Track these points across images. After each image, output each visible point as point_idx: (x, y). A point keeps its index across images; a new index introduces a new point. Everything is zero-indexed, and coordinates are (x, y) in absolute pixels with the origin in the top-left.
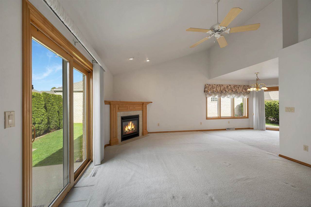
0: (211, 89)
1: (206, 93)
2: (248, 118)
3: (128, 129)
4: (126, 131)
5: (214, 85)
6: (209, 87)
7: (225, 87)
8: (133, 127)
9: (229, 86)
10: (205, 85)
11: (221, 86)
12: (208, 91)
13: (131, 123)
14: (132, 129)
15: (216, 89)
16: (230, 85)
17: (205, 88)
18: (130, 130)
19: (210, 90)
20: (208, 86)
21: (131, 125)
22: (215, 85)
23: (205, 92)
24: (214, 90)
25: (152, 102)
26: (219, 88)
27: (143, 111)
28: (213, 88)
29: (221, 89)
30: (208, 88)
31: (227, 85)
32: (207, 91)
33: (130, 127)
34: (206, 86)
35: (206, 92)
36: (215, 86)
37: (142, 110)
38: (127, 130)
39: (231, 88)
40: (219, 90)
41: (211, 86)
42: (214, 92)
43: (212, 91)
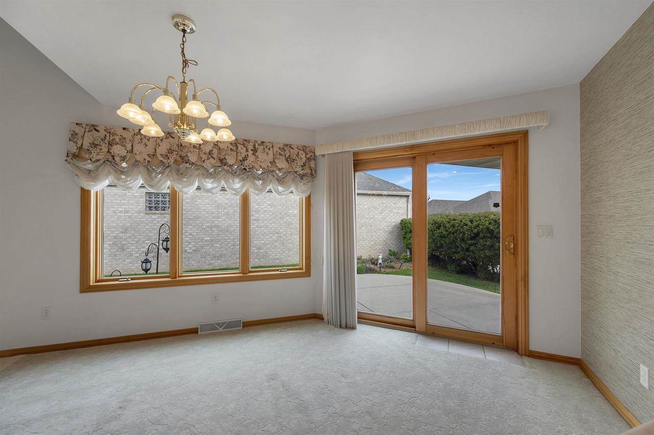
0: (94, 145)
2: (309, 276)
5: (120, 132)
6: (83, 137)
10: (70, 127)
12: (82, 154)
15: (129, 148)
20: (80, 131)
22: (124, 129)
24: (118, 150)
26: (150, 143)
28: (110, 144)
29: (156, 149)
30: (80, 143)
32: (74, 155)
34: (70, 130)
39: (215, 151)
40: (148, 155)
41: (102, 134)
42: (117, 159)
43: (99, 157)
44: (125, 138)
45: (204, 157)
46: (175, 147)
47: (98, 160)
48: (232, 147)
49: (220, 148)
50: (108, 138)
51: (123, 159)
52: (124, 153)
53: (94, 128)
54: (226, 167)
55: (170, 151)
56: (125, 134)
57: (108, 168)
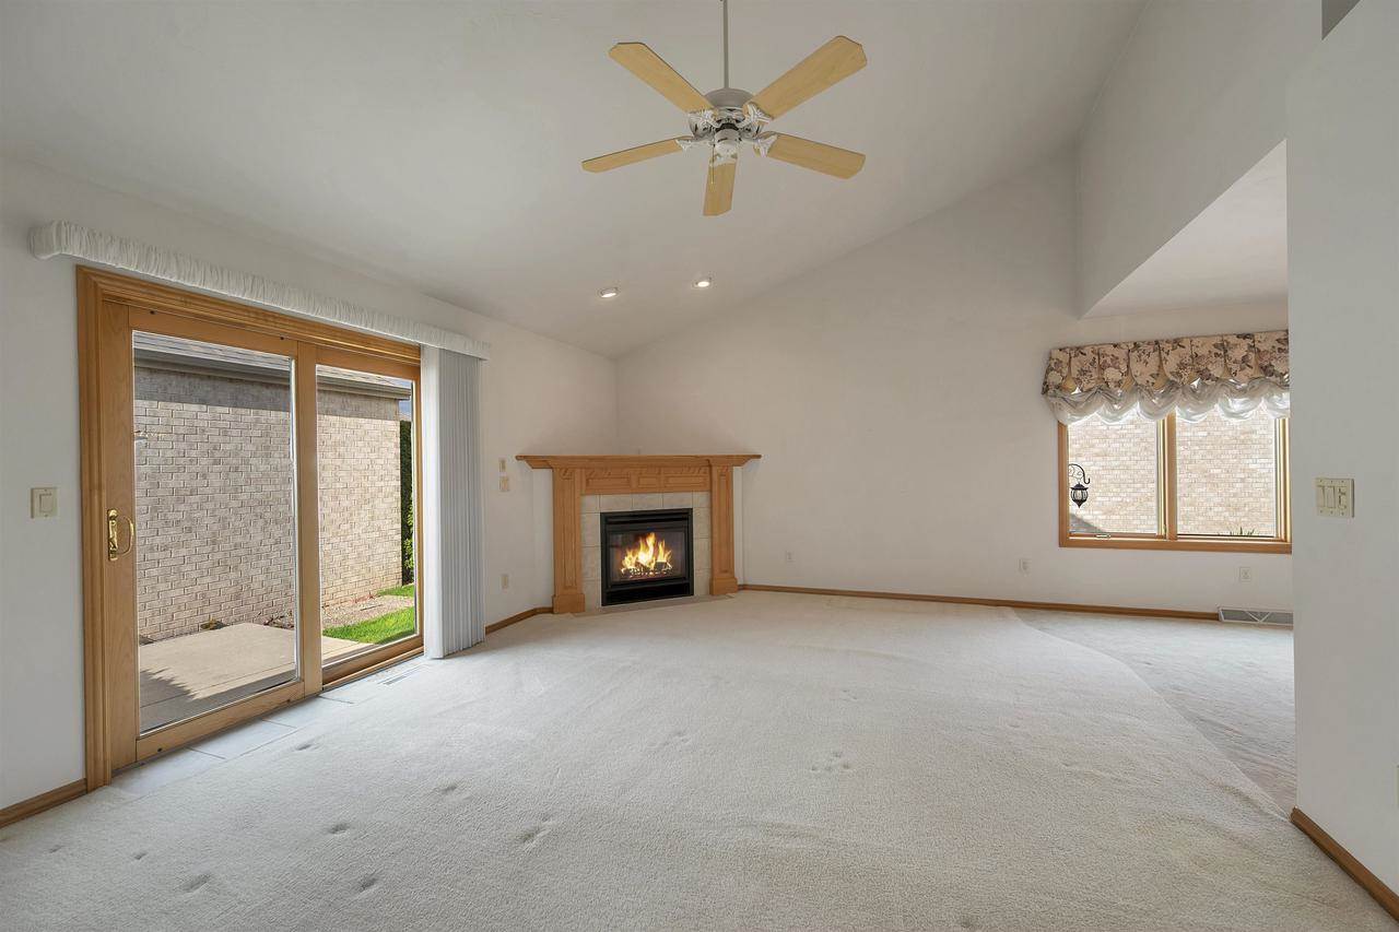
0: (1083, 372)
1: (1054, 401)
3: (637, 564)
4: (628, 571)
5: (1110, 350)
6: (1069, 364)
7: (1202, 351)
8: (662, 558)
9: (1234, 340)
10: (1051, 353)
11: (1168, 347)
12: (1070, 384)
13: (651, 540)
14: (659, 566)
15: (1124, 369)
16: (1245, 337)
17: (1049, 370)
18: (646, 569)
19: (1078, 381)
20: (1063, 357)
21: (651, 548)
22: (1115, 346)
23: (1045, 391)
24: (1112, 374)
25: (759, 457)
26: (1153, 360)
27: (711, 491)
28: (1102, 368)
29: (1160, 366)
30: (1065, 371)
31: (1218, 340)
32: (1058, 387)
33: (647, 556)
34: (1051, 358)
35: (1051, 391)
36: (1121, 353)
37: (708, 486)
38: (632, 567)
39: (1252, 356)
40: (1151, 375)
41: (1090, 356)
42: (1112, 385)
43: (1090, 386)
44: (1117, 358)
45: (1235, 367)
46: (1188, 360)
47: (1090, 390)
48: (1281, 346)
49: (1259, 351)
50: (1097, 360)
51: (1119, 384)
52: (1118, 376)
53: (1079, 350)
54: (1273, 378)
55: (1182, 366)
56: (1117, 352)
57: (1101, 397)
